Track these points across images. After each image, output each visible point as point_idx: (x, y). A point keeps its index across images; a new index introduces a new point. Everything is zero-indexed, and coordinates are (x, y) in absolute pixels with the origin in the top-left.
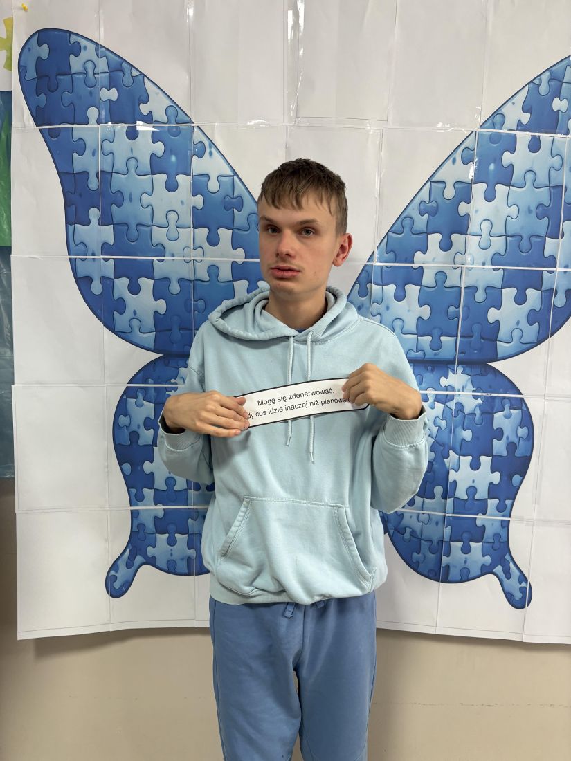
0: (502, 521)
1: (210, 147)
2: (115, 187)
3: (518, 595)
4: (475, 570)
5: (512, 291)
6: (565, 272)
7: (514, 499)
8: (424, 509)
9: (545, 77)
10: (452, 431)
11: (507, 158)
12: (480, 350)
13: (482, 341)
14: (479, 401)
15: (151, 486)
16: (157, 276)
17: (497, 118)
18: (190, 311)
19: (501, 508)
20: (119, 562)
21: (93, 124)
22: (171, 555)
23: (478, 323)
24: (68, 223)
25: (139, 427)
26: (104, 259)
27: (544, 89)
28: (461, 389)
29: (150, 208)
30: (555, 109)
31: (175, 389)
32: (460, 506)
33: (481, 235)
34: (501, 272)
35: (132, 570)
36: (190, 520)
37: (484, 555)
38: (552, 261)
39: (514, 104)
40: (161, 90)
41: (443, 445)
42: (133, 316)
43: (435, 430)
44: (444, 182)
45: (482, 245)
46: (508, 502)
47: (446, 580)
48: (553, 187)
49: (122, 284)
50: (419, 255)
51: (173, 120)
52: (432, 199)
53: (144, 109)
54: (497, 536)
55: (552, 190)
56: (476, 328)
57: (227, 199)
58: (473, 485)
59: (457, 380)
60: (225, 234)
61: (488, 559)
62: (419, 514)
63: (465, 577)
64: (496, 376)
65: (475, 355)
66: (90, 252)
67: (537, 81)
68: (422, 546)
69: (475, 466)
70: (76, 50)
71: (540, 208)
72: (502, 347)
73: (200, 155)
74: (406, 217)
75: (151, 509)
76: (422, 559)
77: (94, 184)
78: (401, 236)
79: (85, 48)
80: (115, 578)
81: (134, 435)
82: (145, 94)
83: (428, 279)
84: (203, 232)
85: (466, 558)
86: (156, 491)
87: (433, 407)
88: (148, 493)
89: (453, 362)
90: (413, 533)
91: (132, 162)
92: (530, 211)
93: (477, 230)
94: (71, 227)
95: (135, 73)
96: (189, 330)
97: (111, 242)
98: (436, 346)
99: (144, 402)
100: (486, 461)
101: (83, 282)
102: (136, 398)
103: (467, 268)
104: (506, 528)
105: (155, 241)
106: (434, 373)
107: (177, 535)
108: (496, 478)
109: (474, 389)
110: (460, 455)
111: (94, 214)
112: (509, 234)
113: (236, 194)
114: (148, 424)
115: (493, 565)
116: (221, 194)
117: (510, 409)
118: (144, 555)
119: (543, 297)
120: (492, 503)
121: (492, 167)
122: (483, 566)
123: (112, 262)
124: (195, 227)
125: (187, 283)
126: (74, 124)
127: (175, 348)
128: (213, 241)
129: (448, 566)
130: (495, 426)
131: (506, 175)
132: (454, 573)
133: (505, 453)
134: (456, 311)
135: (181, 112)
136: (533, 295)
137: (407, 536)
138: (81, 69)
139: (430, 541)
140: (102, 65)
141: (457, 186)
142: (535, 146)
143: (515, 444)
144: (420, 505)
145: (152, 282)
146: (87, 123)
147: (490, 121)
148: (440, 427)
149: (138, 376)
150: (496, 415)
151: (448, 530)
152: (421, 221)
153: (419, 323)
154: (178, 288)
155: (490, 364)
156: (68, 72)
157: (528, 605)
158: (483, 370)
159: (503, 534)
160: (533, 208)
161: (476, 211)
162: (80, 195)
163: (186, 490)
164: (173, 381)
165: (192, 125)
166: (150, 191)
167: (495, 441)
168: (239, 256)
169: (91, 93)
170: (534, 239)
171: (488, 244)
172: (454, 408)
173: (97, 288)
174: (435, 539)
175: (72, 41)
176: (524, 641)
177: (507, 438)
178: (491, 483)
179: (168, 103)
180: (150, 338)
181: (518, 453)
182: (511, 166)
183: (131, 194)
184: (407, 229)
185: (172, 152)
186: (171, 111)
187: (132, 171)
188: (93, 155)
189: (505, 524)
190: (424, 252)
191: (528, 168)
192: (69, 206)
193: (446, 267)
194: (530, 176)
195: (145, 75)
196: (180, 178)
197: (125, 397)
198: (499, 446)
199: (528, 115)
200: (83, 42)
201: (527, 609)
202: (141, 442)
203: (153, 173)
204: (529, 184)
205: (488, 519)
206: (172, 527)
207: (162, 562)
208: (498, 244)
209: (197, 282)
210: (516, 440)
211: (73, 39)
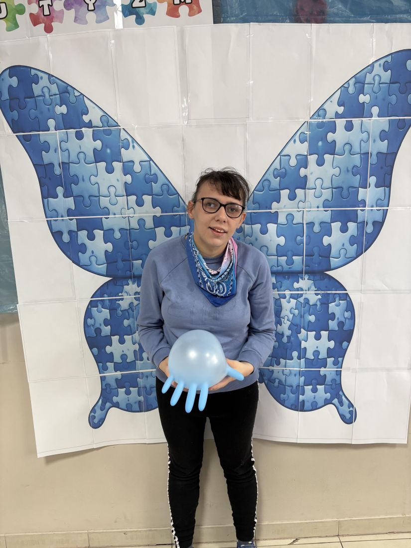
0: (337, 371)
1: (133, 142)
2: (72, 172)
3: (348, 416)
4: (321, 403)
5: (338, 224)
6: (372, 210)
7: (344, 357)
8: (287, 366)
9: (352, 82)
10: (302, 316)
11: (330, 137)
12: (319, 264)
13: (320, 258)
14: (319, 297)
15: (112, 361)
16: (105, 228)
17: (321, 111)
18: (129, 249)
19: (336, 363)
20: (96, 408)
21: (52, 131)
22: (128, 400)
23: (317, 246)
24: (43, 197)
25: (100, 325)
26: (70, 219)
27: (351, 90)
28: (307, 289)
29: (97, 185)
30: (361, 101)
31: (122, 299)
32: (309, 363)
33: (316, 189)
34: (329, 212)
35: (104, 412)
36: (138, 379)
37: (326, 393)
38: (364, 203)
39: (331, 101)
40: (97, 105)
41: (297, 325)
42: (92, 254)
43: (291, 316)
44: (289, 155)
45: (316, 195)
46: (340, 359)
47: (302, 410)
48: (364, 154)
49: (83, 235)
50: (275, 204)
51: (105, 124)
52: (282, 167)
53: (86, 118)
54: (334, 380)
55: (362, 156)
56: (316, 250)
57: (147, 176)
58: (317, 349)
59: (304, 283)
60: (147, 199)
61: (328, 395)
62: (283, 370)
63: (315, 407)
64: (330, 280)
65: (316, 267)
66: (60, 215)
67: (346, 85)
68: (286, 390)
69: (318, 337)
70: (36, 80)
71: (355, 169)
72: (334, 261)
73: (127, 149)
74: (265, 180)
75: (112, 374)
76: (287, 398)
77: (58, 171)
78: (262, 193)
79: (42, 78)
80: (94, 417)
81: (98, 331)
82: (85, 108)
83: (282, 219)
84: (134, 198)
85: (315, 396)
86: (116, 364)
87: (289, 302)
88: (110, 365)
89: (301, 273)
90: (280, 383)
91: (82, 155)
92: (348, 171)
93: (312, 185)
94: (46, 200)
95: (77, 94)
96: (129, 261)
97: (73, 208)
98: (290, 262)
99: (103, 309)
100: (324, 334)
101: (57, 235)
102: (97, 307)
103: (306, 211)
104: (339, 376)
105: (102, 205)
106: (290, 280)
107: (131, 389)
108: (332, 344)
109: (316, 289)
110: (307, 331)
111: (60, 190)
112: (334, 187)
113: (152, 173)
114: (106, 322)
115: (332, 398)
116: (143, 173)
117: (339, 300)
118: (112, 402)
119: (359, 227)
120: (330, 361)
121: (320, 143)
122: (326, 399)
123: (75, 221)
124: (127, 196)
125: (125, 231)
126: (39, 131)
127: (120, 273)
128: (140, 203)
129: (303, 401)
130: (330, 312)
131: (331, 149)
132: (307, 405)
133: (337, 328)
134: (301, 239)
135: (111, 119)
136: (352, 226)
137: (276, 384)
138: (40, 93)
139: (292, 386)
140: (54, 89)
141: (298, 157)
142: (349, 127)
143: (343, 322)
144: (284, 364)
145: (102, 232)
146: (49, 131)
147: (317, 114)
148: (294, 314)
149: (97, 293)
150: (330, 305)
151: (302, 379)
152: (275, 182)
153: (278, 248)
154: (120, 235)
155: (327, 272)
156: (32, 96)
157: (354, 421)
158: (322, 277)
159: (338, 379)
160: (350, 169)
161: (312, 173)
162: (50, 179)
163: (135, 361)
164: (120, 294)
165: (119, 127)
166: (96, 174)
167: (330, 321)
168: (158, 212)
169: (49, 109)
170: (351, 189)
171: (321, 195)
172: (303, 302)
173: (66, 238)
174: (295, 385)
175: (32, 74)
176: (353, 443)
177: (338, 319)
178: (329, 348)
179: (102, 114)
180: (103, 268)
181: (345, 328)
182: (334, 142)
183: (83, 177)
184: (266, 188)
185: (107, 147)
186: (104, 118)
187: (82, 161)
188: (56, 152)
189: (339, 373)
190: (278, 202)
191: (346, 142)
192: (43, 186)
193: (293, 211)
194: (347, 147)
195: (84, 95)
196: (115, 164)
197: (90, 307)
198: (333, 325)
199: (342, 108)
200: (40, 74)
201: (354, 424)
202: (103, 334)
203: (96, 162)
204: (347, 152)
205: (328, 371)
206: (127, 384)
207: (123, 405)
208: (327, 194)
209: (132, 230)
210: (343, 320)
211: (33, 72)
